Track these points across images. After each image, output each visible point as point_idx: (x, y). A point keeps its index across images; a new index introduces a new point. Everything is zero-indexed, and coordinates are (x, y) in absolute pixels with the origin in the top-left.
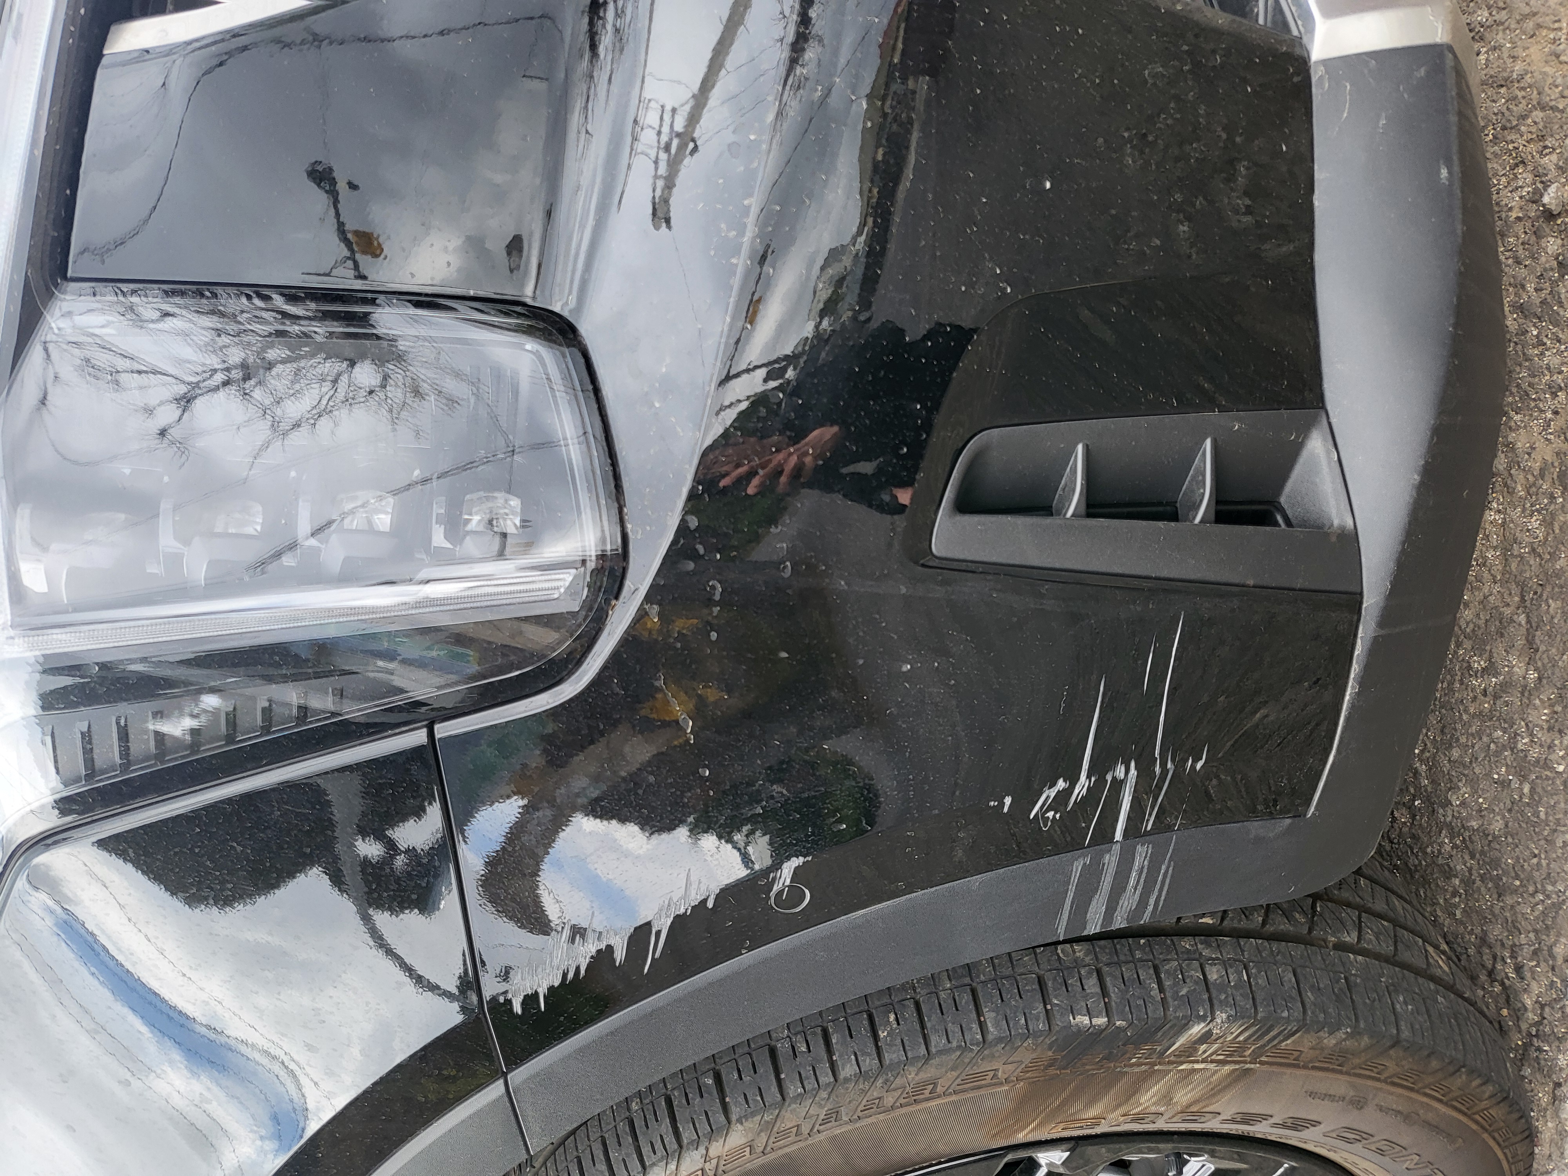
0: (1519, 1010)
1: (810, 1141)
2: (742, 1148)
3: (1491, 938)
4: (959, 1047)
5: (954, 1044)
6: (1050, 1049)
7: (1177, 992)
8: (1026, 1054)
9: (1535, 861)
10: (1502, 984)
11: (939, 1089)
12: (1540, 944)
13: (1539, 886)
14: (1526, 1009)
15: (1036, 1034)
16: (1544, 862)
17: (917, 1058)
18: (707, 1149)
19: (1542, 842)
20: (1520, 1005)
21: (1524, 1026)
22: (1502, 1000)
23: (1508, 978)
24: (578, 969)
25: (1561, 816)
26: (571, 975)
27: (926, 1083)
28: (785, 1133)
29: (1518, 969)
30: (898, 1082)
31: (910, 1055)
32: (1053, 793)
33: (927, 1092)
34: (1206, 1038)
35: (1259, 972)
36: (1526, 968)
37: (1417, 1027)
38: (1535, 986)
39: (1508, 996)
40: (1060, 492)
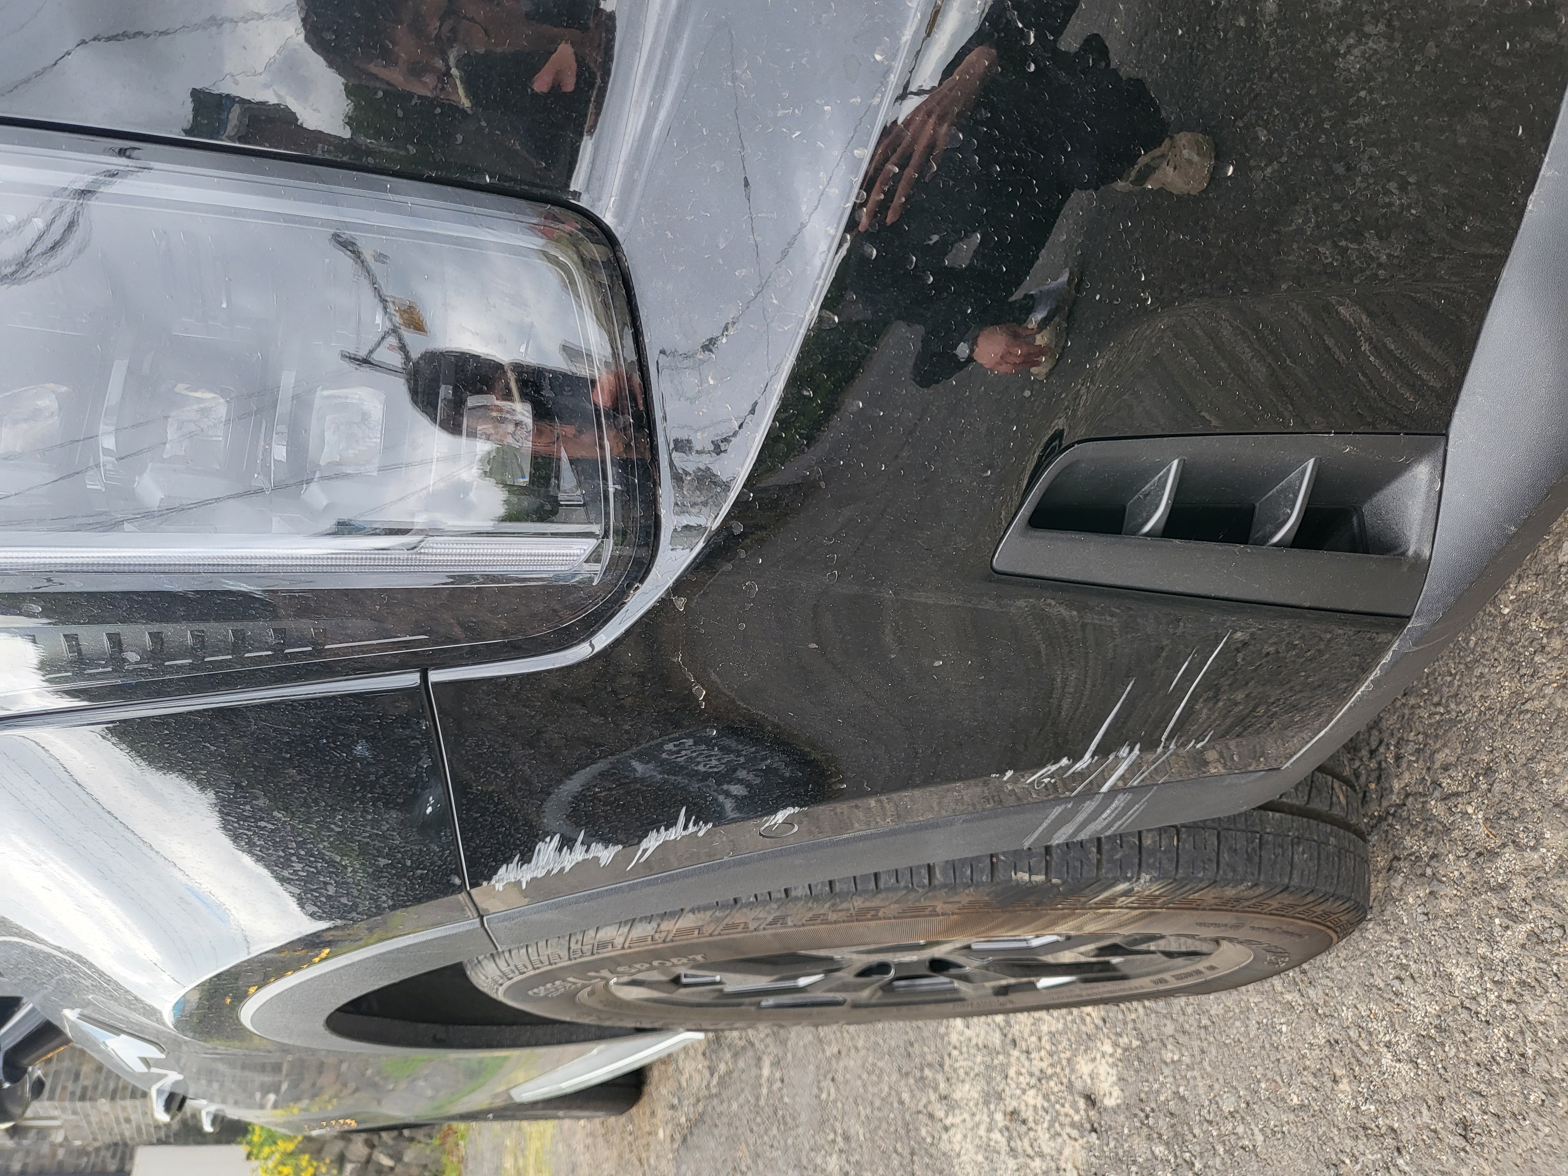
0: (1386, 789)
1: (755, 933)
2: (692, 930)
3: (1384, 725)
4: (906, 887)
5: (902, 884)
6: (988, 895)
7: (1112, 856)
8: (965, 897)
9: (1449, 679)
10: (1380, 763)
11: (880, 914)
12: (1425, 746)
13: (1444, 701)
14: (1392, 791)
15: (978, 885)
16: (1456, 683)
17: (866, 891)
18: (659, 925)
19: (1462, 667)
20: (1387, 785)
21: (1385, 803)
22: (1374, 775)
23: (1386, 761)
24: (563, 869)
25: (1488, 650)
26: (555, 871)
27: (869, 909)
28: (734, 926)
29: (1398, 758)
30: (845, 906)
31: (859, 887)
32: (1054, 768)
33: (869, 916)
34: (1126, 893)
36: (1405, 760)
37: (1306, 872)
38: (1407, 775)
39: (1380, 774)
40: (1140, 495)
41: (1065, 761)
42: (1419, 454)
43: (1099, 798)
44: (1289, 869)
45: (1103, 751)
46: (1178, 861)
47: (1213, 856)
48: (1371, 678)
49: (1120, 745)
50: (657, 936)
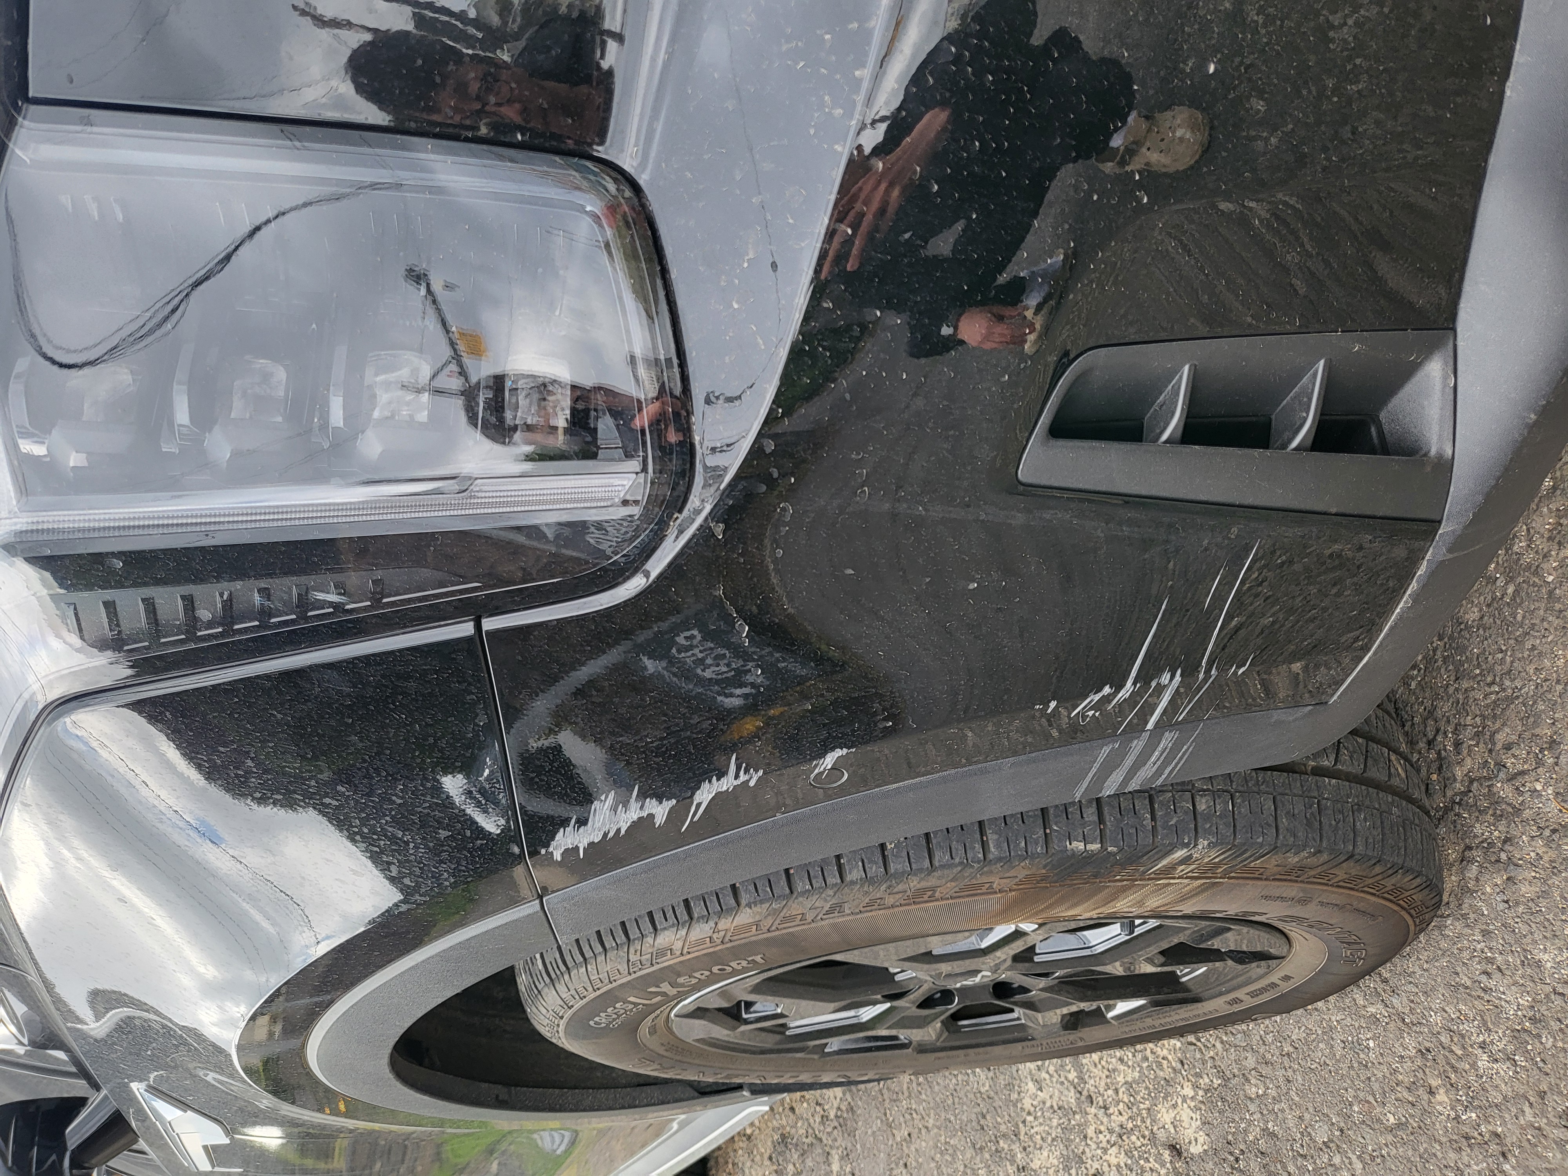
0: (1448, 779)
1: (813, 925)
2: (750, 925)
3: (1439, 713)
4: (961, 863)
5: (957, 860)
6: (1045, 867)
7: (1167, 822)
8: (1021, 871)
9: (1500, 656)
10: (1439, 753)
11: (937, 894)
12: (1484, 728)
13: (1498, 679)
14: (1455, 780)
15: (1034, 856)
16: (1508, 659)
17: (921, 870)
18: (716, 924)
19: (1512, 642)
20: (1450, 775)
21: (1449, 793)
22: (1435, 766)
23: (1445, 750)
24: (619, 830)
25: (1537, 622)
26: (611, 835)
27: (925, 890)
28: (791, 918)
29: (1457, 744)
30: (901, 887)
31: (914, 866)
32: (1097, 697)
33: (926, 898)
34: (1185, 861)
35: (1243, 802)
36: (1465, 745)
37: (1371, 840)
38: (1468, 762)
39: (1441, 763)
40: (1156, 407)
41: (1107, 690)
42: (1427, 352)
43: (1145, 735)
44: (1352, 835)
45: (1144, 677)
46: (1234, 826)
47: (1271, 820)
48: (1409, 592)
49: (1159, 672)
50: (715, 936)
